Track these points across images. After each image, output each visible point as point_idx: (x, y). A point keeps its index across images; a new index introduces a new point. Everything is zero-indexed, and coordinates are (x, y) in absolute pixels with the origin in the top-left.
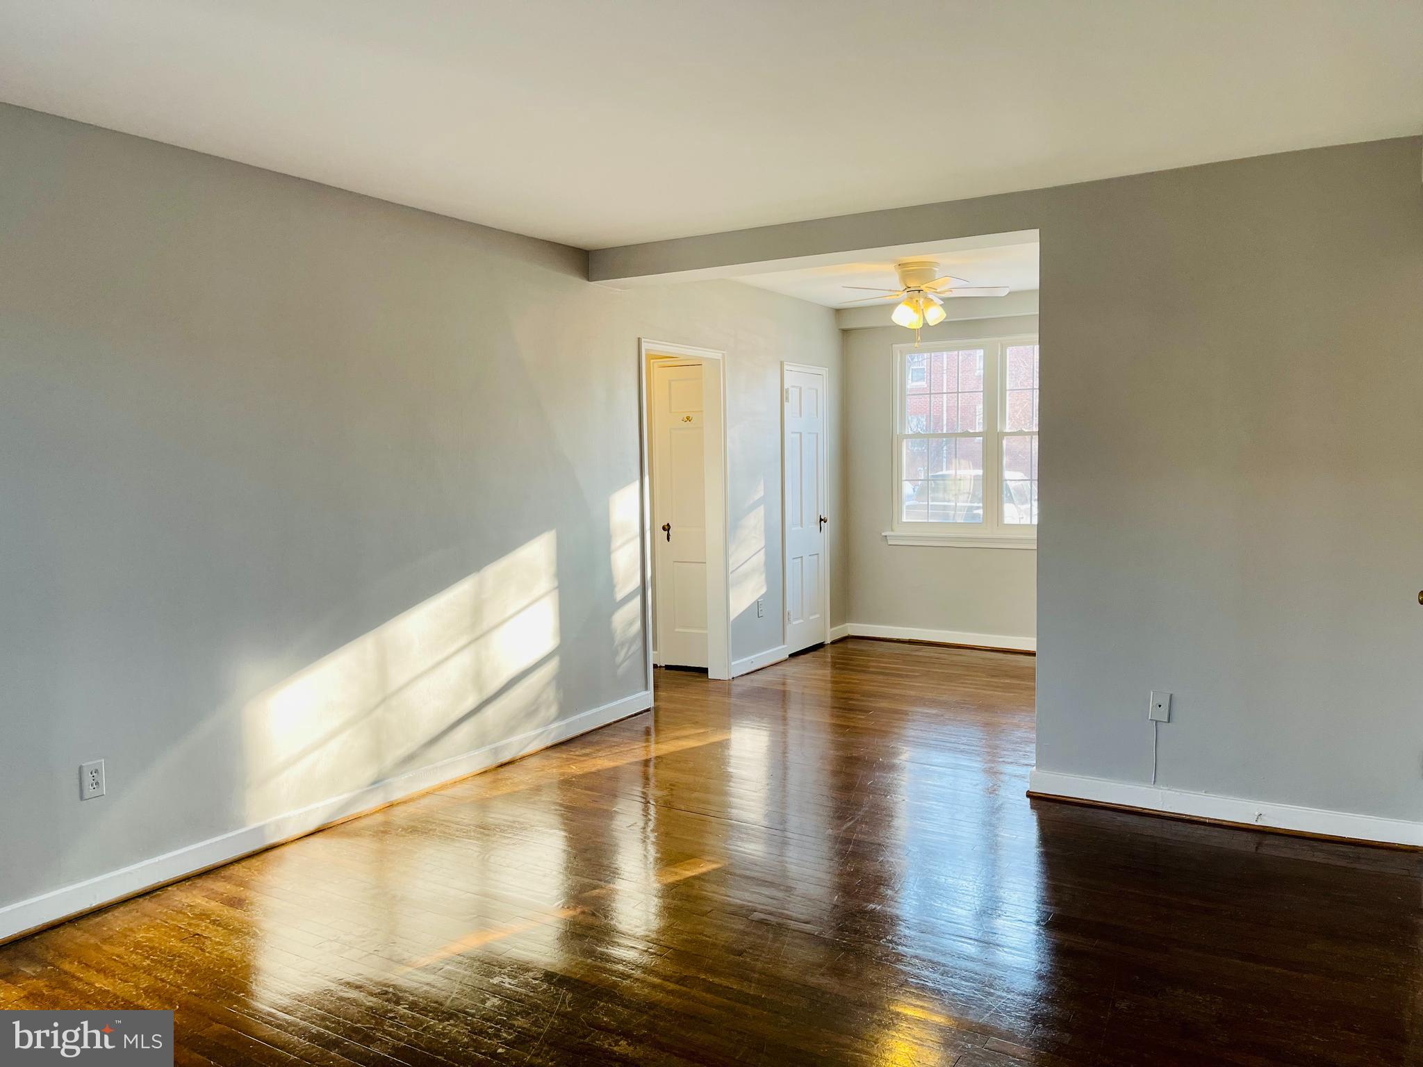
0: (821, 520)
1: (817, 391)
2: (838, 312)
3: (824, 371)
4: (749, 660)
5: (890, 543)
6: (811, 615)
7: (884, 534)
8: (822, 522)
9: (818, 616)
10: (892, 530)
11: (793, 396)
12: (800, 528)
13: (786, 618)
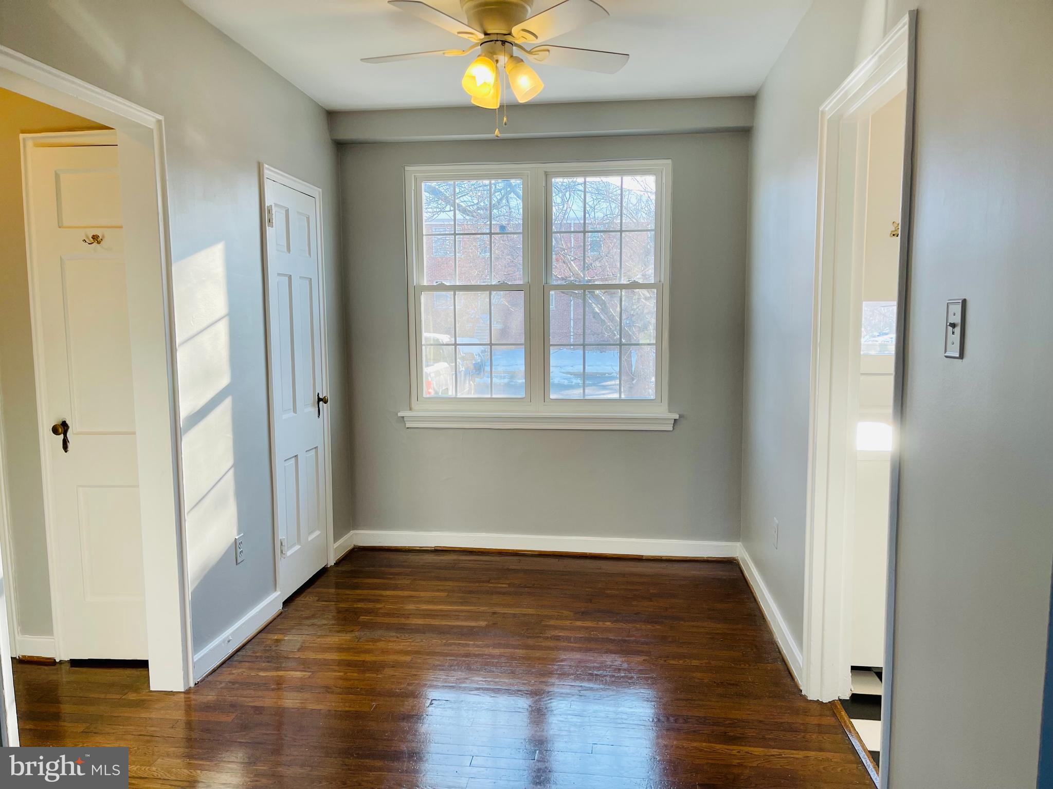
0: (320, 400)
1: (308, 219)
2: (332, 116)
3: (317, 192)
4: (224, 641)
5: (408, 425)
6: (310, 533)
7: (400, 414)
8: (321, 403)
9: (317, 533)
10: (411, 409)
11: (278, 217)
12: (292, 414)
13: (278, 551)
